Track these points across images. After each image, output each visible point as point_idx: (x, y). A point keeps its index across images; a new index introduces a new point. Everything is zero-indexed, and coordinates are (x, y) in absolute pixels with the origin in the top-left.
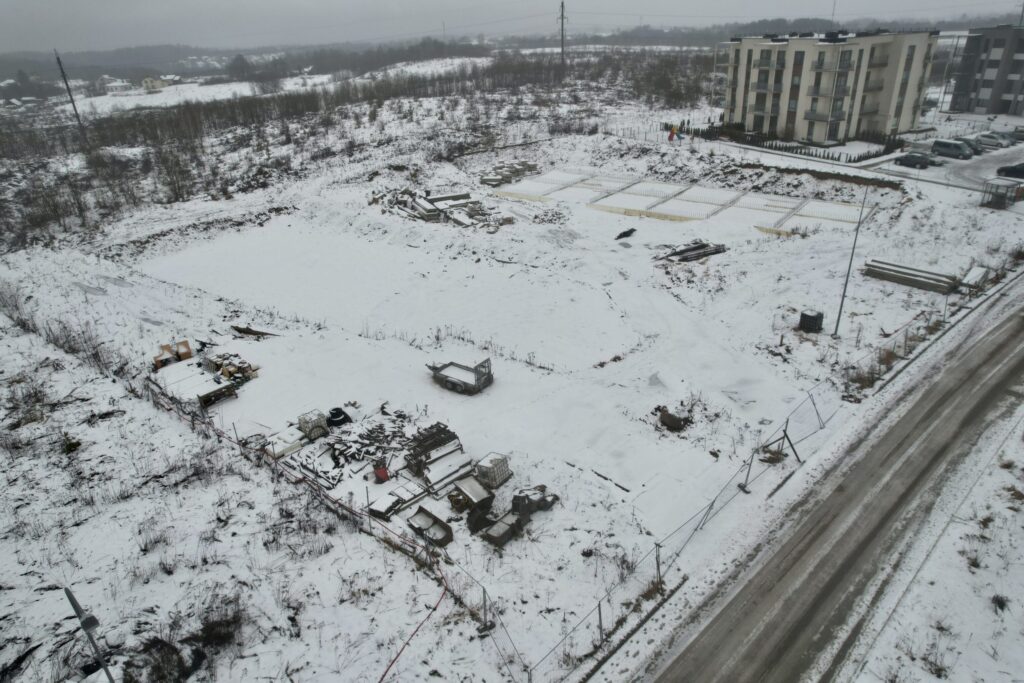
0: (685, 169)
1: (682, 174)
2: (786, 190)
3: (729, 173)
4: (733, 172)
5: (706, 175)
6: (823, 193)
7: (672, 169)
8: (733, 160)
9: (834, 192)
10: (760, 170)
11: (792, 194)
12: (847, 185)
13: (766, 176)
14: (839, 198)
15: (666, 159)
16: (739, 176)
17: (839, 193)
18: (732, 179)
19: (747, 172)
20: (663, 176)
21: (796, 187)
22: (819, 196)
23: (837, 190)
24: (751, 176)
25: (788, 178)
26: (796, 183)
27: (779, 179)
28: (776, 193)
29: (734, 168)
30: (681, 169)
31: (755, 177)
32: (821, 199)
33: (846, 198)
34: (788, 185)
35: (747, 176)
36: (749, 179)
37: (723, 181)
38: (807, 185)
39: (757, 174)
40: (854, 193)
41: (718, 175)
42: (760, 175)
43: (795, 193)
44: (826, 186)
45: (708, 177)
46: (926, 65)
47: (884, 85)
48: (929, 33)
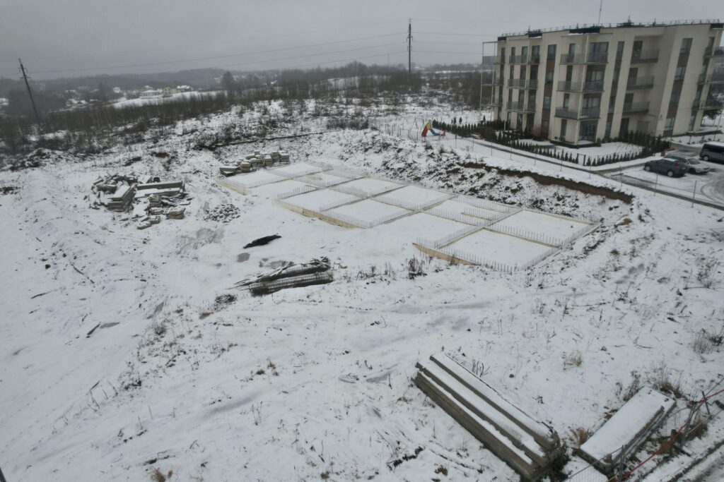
0: (413, 166)
1: (409, 170)
2: (503, 195)
3: (452, 172)
4: (456, 171)
5: (430, 173)
6: (542, 201)
7: (402, 165)
8: (458, 159)
9: (555, 201)
10: (482, 170)
11: (508, 200)
12: (571, 193)
13: (487, 178)
14: (559, 209)
15: (400, 154)
16: (460, 176)
17: (561, 203)
18: (454, 179)
19: (469, 172)
20: (391, 173)
21: (514, 191)
22: (537, 204)
23: (559, 199)
24: (471, 177)
25: (508, 181)
26: (515, 187)
27: (498, 181)
28: (491, 198)
29: (457, 167)
30: (410, 165)
31: (475, 178)
32: (539, 208)
33: (567, 209)
34: (507, 188)
35: (468, 176)
36: (469, 179)
37: (444, 181)
38: (527, 190)
39: (477, 174)
40: (578, 203)
41: (441, 174)
42: (480, 176)
43: (513, 199)
44: (547, 193)
45: (432, 176)
46: (706, 62)
47: (655, 83)
48: (709, 26)
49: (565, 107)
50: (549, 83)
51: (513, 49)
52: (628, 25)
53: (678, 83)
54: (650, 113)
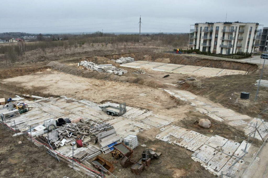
1: (182, 62)
3: (198, 62)
5: (189, 62)
29: (199, 60)
30: (181, 60)
35: (203, 63)
39: (206, 62)
41: (193, 62)
42: (208, 62)
46: (255, 33)
47: (243, 39)
48: (255, 24)
49: (222, 44)
50: (216, 38)
51: (201, 27)
52: (238, 22)
53: (249, 39)
54: (242, 47)
